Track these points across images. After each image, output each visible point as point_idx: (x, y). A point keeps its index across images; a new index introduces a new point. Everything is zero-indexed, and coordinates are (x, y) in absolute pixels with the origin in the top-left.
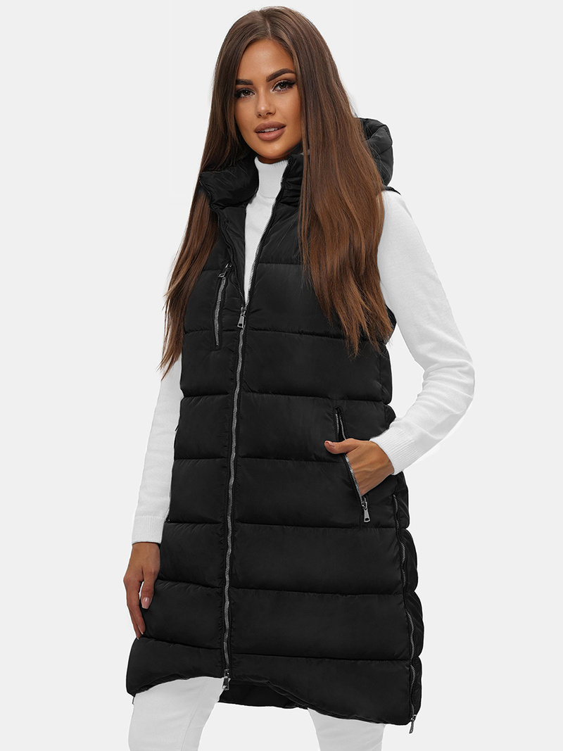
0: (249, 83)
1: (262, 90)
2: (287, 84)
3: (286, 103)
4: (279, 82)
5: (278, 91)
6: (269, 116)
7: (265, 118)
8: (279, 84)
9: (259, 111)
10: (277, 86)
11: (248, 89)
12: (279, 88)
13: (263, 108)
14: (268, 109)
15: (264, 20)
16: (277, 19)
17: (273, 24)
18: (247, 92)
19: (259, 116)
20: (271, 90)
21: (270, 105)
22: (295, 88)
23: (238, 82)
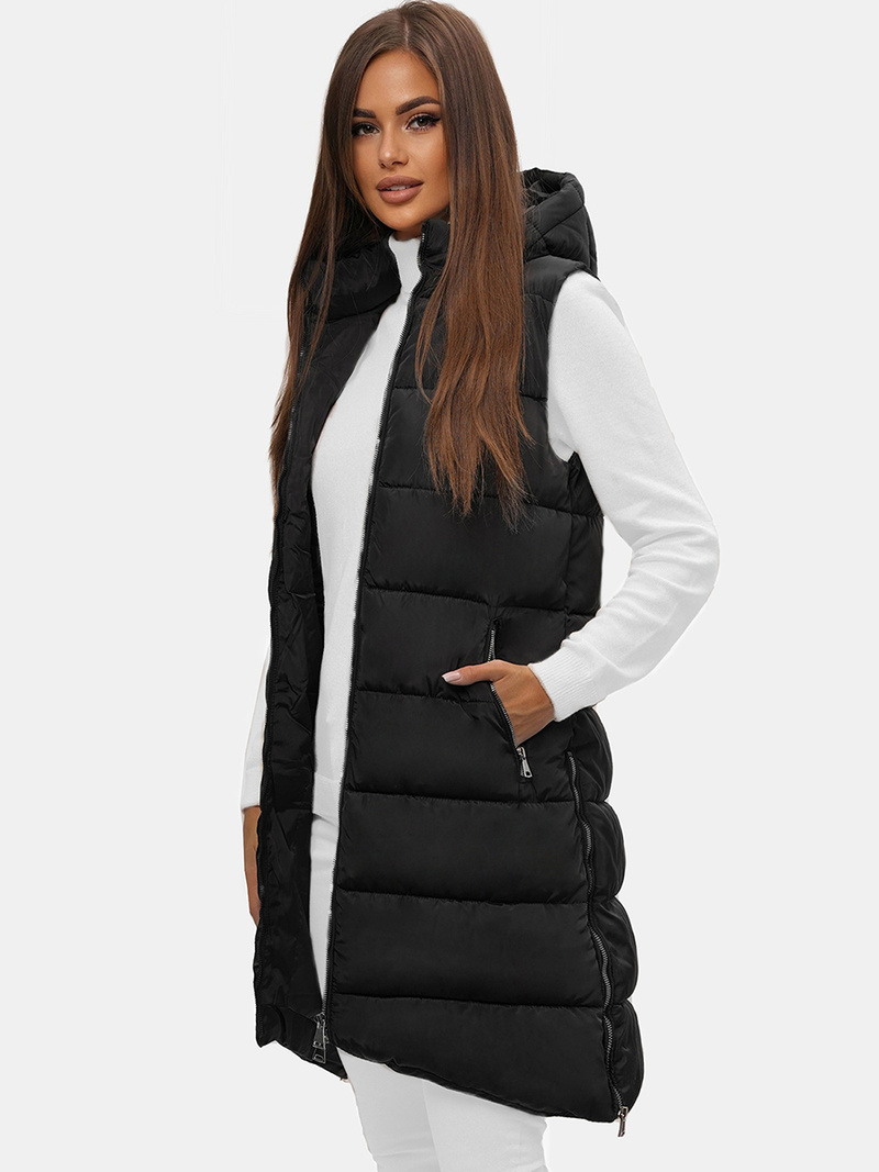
0: (371, 115)
1: (389, 126)
2: (428, 120)
3: (425, 148)
4: (416, 116)
5: (414, 129)
6: (398, 167)
7: (391, 170)
8: (418, 119)
9: (382, 159)
10: (413, 121)
11: (370, 125)
12: (416, 125)
13: (387, 155)
14: (395, 155)
15: (403, 21)
16: (422, 22)
17: (414, 29)
18: (370, 129)
19: (383, 166)
20: (404, 128)
21: (399, 150)
22: (439, 126)
23: (357, 112)
